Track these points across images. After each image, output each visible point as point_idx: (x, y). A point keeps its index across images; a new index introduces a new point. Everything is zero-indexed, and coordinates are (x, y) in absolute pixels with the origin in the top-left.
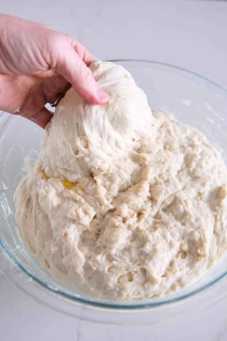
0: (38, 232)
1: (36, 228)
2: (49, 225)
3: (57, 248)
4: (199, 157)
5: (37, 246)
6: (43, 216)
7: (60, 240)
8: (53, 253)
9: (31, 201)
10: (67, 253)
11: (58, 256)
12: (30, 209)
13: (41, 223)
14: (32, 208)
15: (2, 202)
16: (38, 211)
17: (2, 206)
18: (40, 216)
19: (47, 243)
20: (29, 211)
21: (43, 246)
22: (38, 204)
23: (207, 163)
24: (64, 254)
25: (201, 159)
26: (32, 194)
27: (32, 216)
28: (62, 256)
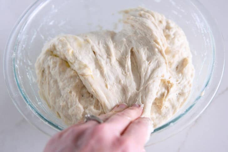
0: (51, 93)
1: (49, 90)
2: (58, 87)
3: (65, 103)
4: (173, 36)
5: (51, 103)
6: (54, 81)
7: (66, 96)
8: (62, 107)
9: (45, 72)
10: (71, 106)
11: (66, 109)
12: (45, 77)
13: (53, 86)
14: (46, 77)
15: (28, 73)
16: (50, 78)
17: (28, 76)
18: (52, 82)
19: (57, 100)
20: (44, 79)
21: (55, 103)
22: (50, 73)
23: (178, 40)
24: (69, 106)
25: (174, 38)
26: (45, 67)
27: (46, 82)
28: (68, 108)
